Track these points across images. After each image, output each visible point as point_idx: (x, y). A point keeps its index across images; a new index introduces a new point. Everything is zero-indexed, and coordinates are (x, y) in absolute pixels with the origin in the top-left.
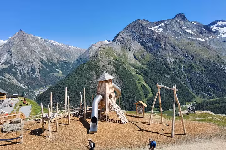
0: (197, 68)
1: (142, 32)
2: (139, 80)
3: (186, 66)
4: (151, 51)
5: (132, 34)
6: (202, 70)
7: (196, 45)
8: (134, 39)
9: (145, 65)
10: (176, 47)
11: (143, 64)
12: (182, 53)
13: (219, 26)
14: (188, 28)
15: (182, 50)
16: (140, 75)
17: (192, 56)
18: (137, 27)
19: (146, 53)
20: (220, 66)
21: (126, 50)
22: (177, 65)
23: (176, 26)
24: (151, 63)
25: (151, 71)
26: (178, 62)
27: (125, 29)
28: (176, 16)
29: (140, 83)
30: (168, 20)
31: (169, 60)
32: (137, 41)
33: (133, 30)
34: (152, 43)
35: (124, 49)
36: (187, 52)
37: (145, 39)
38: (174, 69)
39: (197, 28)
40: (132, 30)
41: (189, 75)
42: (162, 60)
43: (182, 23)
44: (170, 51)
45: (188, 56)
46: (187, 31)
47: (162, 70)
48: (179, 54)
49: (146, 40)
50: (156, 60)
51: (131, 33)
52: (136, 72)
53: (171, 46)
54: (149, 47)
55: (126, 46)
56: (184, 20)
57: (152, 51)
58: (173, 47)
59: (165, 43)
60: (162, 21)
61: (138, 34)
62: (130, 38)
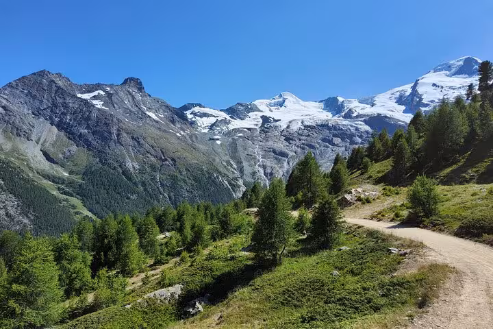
0: (184, 181)
1: (60, 101)
2: (74, 207)
3: (164, 177)
4: (87, 144)
5: (31, 100)
6: (193, 185)
7: (174, 140)
8: (37, 113)
9: (77, 174)
10: (142, 141)
11: (71, 173)
12: (153, 153)
13: (195, 114)
14: (150, 109)
15: (153, 148)
16: (72, 196)
17: (173, 160)
18: (45, 88)
19: (74, 148)
20: (218, 178)
21: (19, 138)
22: (146, 176)
23: (127, 100)
24: (93, 169)
25: (95, 187)
26: (148, 170)
27: (10, 85)
28: (126, 80)
29: (77, 213)
30: (111, 86)
31: (131, 165)
32: (46, 119)
33: (34, 92)
34: (88, 127)
35: (13, 134)
36: (162, 152)
37: (68, 117)
38: (144, 184)
39: (164, 111)
40: (30, 93)
41: (172, 194)
42: (116, 165)
43: (138, 97)
44: (130, 149)
45: (166, 160)
46: (147, 113)
47: (120, 186)
48: (149, 155)
49: (70, 120)
50: (103, 164)
51: (27, 100)
52: (59, 189)
53: (133, 138)
54: (81, 136)
55: (17, 129)
56: (141, 92)
57: (89, 146)
58: (135, 139)
59: (119, 130)
60: (98, 86)
61: (50, 105)
62: (26, 111)
